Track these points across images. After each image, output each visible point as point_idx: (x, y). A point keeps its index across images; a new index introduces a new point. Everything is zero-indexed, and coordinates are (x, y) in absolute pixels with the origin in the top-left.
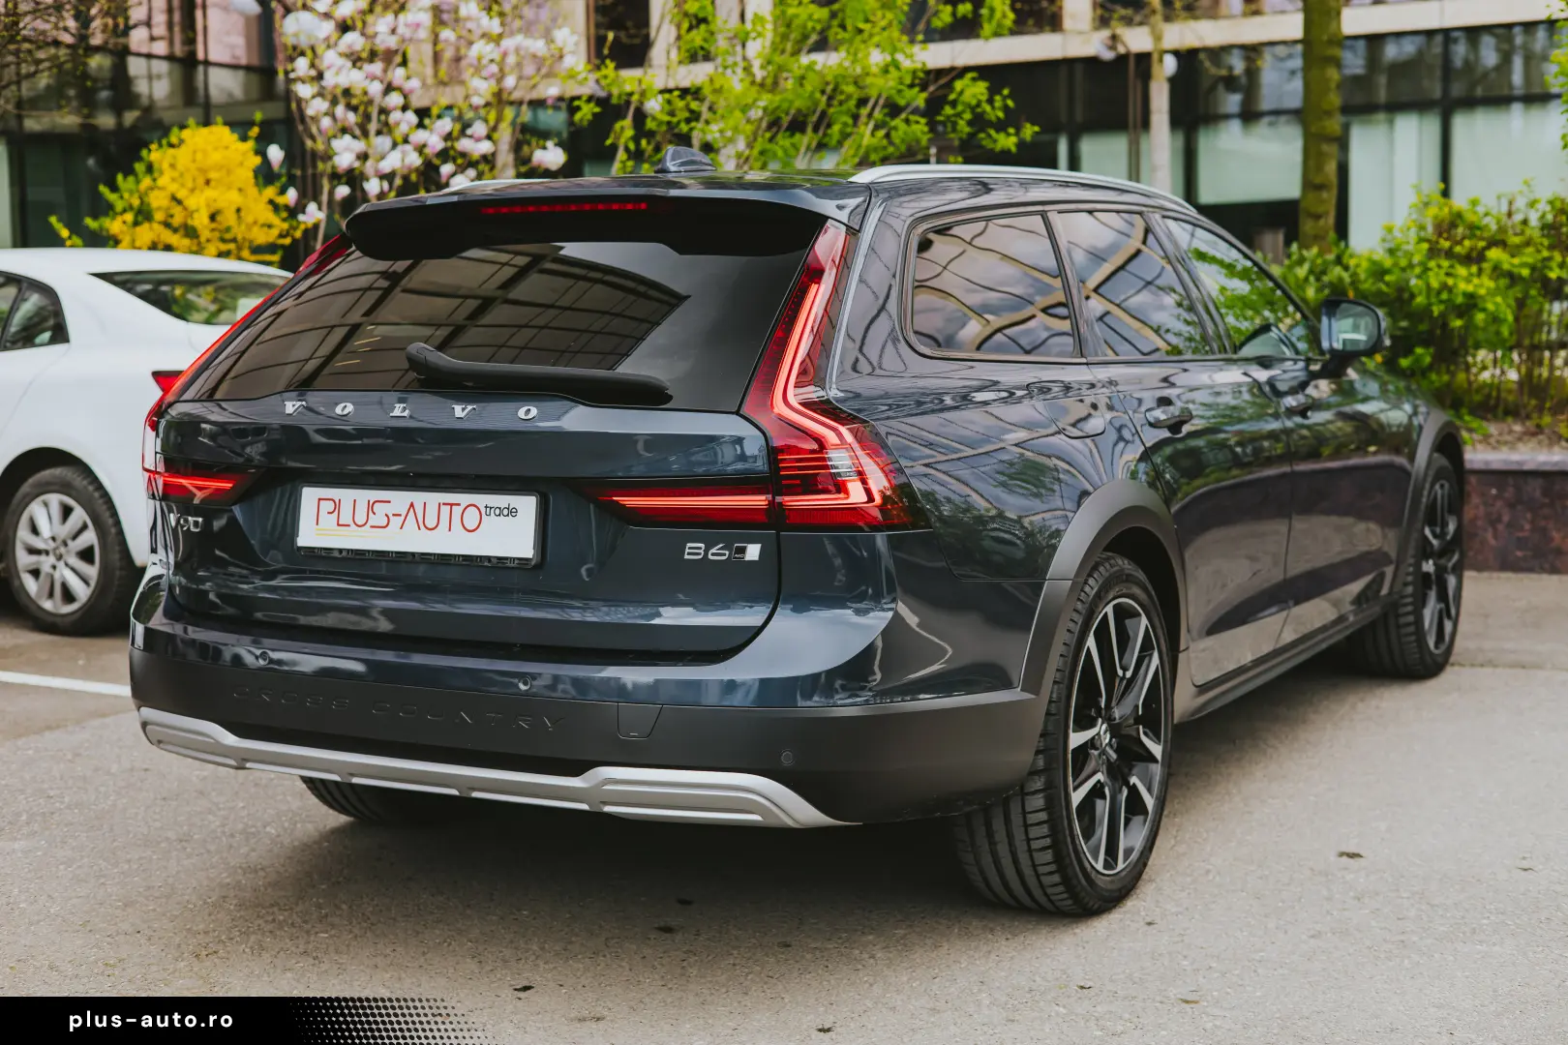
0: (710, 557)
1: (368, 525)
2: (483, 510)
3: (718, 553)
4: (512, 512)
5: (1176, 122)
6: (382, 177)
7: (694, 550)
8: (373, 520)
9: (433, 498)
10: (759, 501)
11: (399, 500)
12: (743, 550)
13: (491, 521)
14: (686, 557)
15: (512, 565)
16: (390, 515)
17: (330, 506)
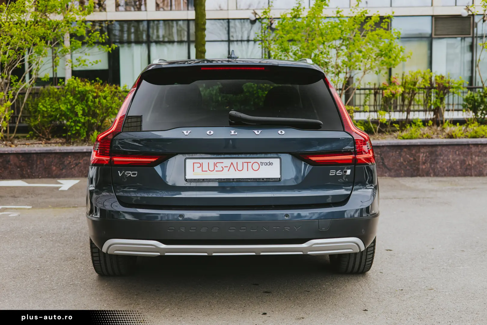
0: (337, 174)
1: (215, 171)
2: (260, 164)
3: (339, 173)
4: (271, 164)
7: (332, 173)
8: (216, 169)
9: (240, 161)
10: (350, 157)
11: (227, 162)
12: (346, 172)
13: (263, 167)
14: (330, 175)
15: (272, 180)
16: (224, 167)
17: (199, 165)
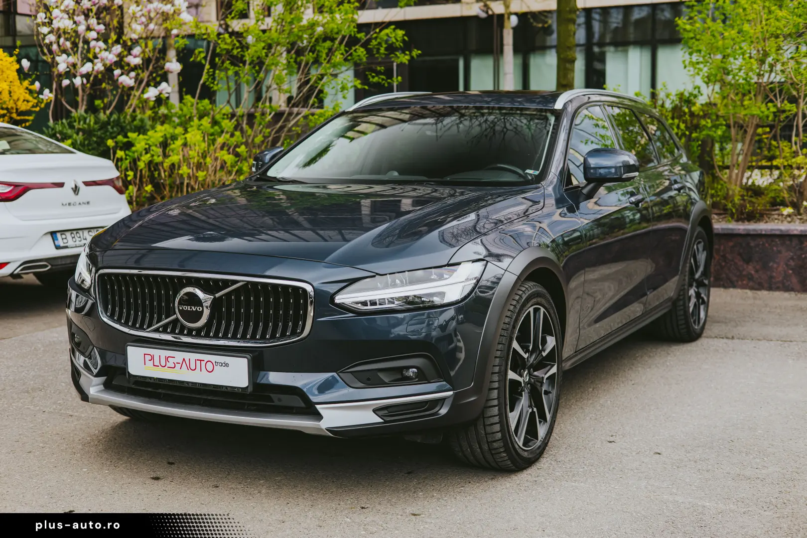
5: (516, 50)
6: (82, 76)
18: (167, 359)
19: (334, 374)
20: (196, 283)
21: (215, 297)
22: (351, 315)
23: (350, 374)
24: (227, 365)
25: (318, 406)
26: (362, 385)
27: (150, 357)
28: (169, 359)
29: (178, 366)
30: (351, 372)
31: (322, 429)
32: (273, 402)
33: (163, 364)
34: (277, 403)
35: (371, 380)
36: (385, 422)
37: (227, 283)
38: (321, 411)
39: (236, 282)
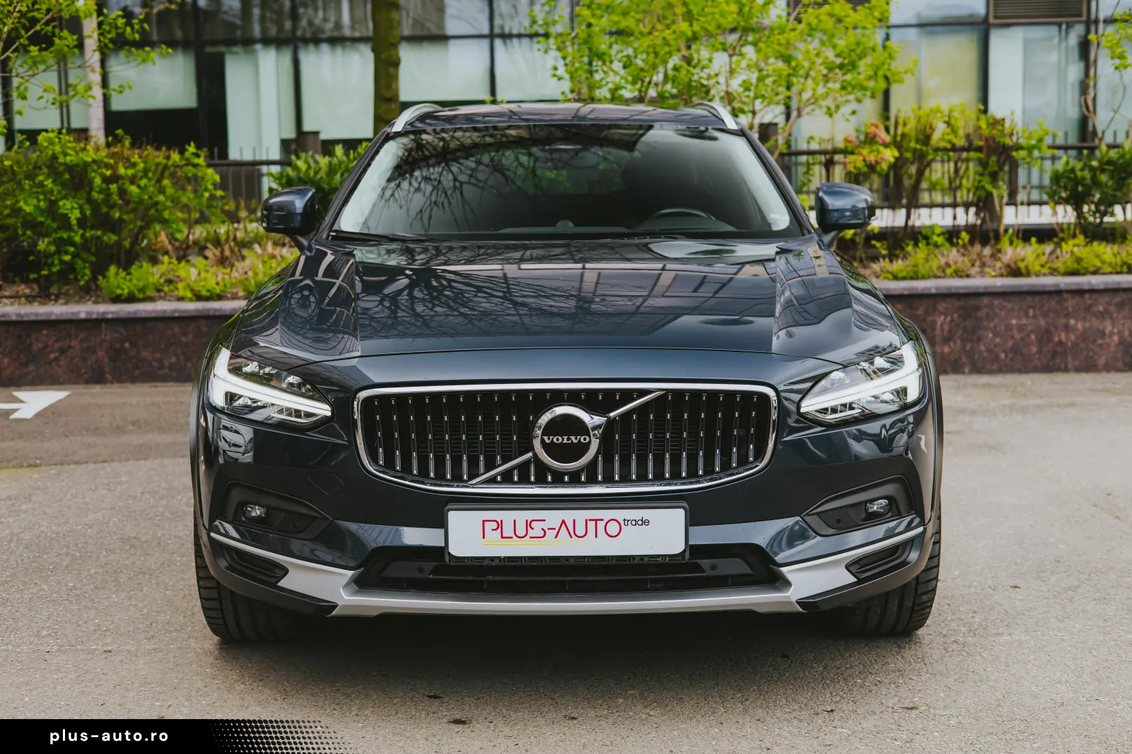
18: (529, 525)
19: (799, 518)
20: (573, 398)
21: (609, 418)
22: (820, 429)
23: (816, 517)
24: (645, 522)
25: (784, 570)
26: (831, 531)
27: (494, 525)
28: (534, 524)
29: (551, 534)
30: (817, 514)
31: (791, 603)
32: (703, 571)
33: (521, 532)
34: (709, 573)
35: (842, 523)
36: (860, 581)
37: (628, 396)
38: (790, 577)
39: (646, 392)
